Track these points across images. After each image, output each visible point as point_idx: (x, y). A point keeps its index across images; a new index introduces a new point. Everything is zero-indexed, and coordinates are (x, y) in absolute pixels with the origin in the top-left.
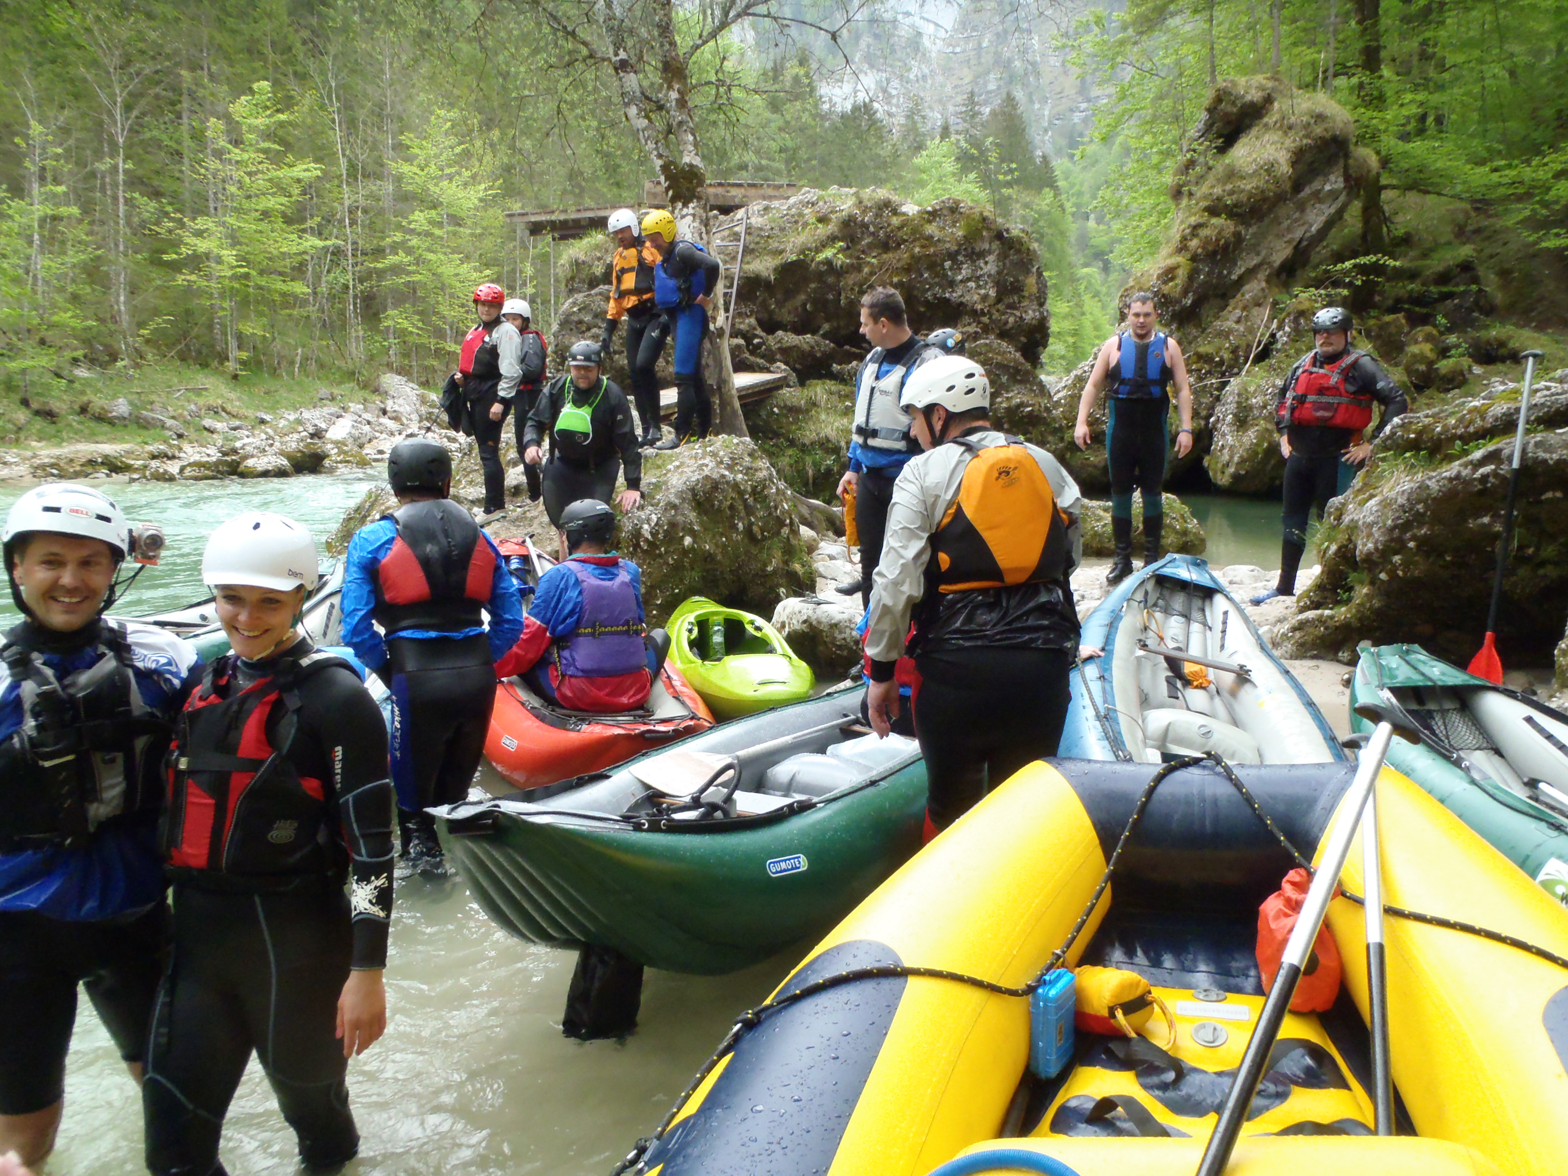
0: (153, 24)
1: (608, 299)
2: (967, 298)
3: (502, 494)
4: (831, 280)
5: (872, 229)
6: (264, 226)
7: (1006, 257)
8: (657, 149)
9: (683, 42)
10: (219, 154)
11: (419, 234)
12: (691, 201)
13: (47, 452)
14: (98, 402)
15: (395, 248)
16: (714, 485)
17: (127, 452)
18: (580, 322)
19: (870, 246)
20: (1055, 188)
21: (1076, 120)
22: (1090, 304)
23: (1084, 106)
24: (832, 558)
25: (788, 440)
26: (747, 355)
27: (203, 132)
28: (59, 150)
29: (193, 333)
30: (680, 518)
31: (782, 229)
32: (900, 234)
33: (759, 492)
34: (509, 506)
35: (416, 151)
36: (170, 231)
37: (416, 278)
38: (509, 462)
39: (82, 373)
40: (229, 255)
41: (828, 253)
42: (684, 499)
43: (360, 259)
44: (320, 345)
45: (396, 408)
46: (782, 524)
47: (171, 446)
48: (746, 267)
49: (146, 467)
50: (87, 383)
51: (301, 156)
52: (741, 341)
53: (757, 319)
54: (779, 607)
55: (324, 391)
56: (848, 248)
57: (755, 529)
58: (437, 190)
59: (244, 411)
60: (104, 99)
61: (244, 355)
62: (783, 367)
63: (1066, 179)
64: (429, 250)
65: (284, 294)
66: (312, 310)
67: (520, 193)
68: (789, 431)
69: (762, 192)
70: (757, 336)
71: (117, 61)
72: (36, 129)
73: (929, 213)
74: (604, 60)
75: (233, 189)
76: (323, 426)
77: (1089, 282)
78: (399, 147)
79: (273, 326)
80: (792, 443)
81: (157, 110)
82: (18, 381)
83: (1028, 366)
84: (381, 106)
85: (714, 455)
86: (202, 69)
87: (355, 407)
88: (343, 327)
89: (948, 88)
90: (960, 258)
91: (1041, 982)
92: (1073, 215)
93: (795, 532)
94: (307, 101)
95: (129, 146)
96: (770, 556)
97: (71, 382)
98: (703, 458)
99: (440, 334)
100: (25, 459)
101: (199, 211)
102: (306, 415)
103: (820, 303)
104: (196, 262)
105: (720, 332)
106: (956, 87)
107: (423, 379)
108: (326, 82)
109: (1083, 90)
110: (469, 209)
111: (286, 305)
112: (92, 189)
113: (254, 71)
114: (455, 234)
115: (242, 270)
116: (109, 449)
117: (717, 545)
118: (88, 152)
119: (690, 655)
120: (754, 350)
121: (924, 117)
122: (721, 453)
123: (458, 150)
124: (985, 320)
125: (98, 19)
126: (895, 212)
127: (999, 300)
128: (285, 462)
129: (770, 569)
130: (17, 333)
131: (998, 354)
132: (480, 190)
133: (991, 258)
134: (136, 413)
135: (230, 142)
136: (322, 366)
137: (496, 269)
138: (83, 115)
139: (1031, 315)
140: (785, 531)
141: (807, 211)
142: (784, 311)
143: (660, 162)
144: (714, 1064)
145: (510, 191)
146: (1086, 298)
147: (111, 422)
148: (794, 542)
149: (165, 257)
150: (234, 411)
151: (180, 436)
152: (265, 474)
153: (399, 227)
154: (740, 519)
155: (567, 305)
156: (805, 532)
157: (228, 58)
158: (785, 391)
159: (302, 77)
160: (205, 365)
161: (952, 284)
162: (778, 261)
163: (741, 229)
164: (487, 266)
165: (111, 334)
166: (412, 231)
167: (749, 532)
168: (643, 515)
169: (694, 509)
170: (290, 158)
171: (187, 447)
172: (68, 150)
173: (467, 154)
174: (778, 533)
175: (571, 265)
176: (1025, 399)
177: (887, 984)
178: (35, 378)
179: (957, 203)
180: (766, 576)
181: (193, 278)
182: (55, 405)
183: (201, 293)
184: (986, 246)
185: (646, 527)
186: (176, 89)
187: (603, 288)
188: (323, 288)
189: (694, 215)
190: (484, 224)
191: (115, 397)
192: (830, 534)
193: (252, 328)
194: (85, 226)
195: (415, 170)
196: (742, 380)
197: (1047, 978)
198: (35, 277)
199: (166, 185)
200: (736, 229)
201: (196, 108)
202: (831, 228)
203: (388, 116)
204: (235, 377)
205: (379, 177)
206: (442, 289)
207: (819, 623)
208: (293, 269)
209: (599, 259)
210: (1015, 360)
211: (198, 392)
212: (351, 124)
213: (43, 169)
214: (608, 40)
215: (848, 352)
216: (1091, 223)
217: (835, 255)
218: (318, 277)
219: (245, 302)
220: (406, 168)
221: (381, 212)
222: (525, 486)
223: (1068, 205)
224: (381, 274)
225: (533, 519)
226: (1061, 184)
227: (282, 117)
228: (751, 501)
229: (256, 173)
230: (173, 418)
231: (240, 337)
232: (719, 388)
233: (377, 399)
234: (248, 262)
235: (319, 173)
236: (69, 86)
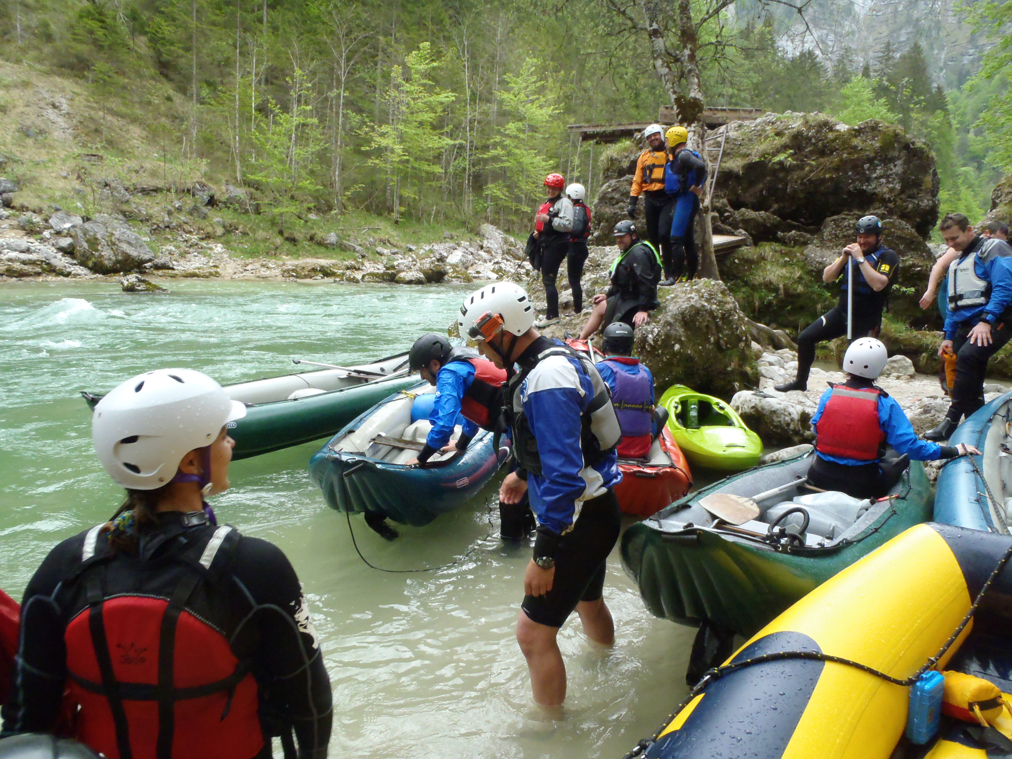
0: (366, 9)
1: (631, 184)
2: (879, 190)
3: (557, 307)
4: (781, 175)
5: (813, 141)
6: (420, 131)
7: (910, 162)
8: (673, 88)
9: (696, 17)
10: (397, 87)
11: (511, 137)
12: (693, 122)
13: (291, 262)
14: (320, 234)
15: (495, 145)
16: (697, 312)
17: (334, 265)
18: (612, 198)
19: (811, 152)
20: (946, 111)
21: (965, 62)
22: (964, 192)
23: (971, 51)
24: (771, 364)
25: (743, 281)
26: (720, 223)
27: (389, 73)
28: (310, 85)
29: (374, 195)
30: (673, 332)
31: (750, 140)
32: (834, 144)
33: (726, 318)
34: (561, 315)
35: (512, 85)
36: (366, 133)
37: (507, 164)
38: (562, 287)
39: (312, 216)
40: (398, 148)
41: (781, 157)
42: (676, 320)
43: (474, 152)
44: (447, 204)
45: (489, 245)
46: (740, 340)
47: (358, 262)
48: (723, 165)
49: (343, 274)
50: (315, 222)
51: (444, 88)
52: (716, 214)
53: (728, 200)
54: (736, 396)
55: (447, 233)
56: (795, 153)
57: (722, 342)
58: (524, 109)
59: (400, 243)
60: (335, 54)
61: (403, 209)
62: (744, 232)
63: (954, 103)
64: (516, 147)
65: (428, 173)
66: (443, 182)
67: (574, 112)
68: (745, 276)
69: (738, 114)
70: (727, 211)
71: (344, 31)
72: (298, 72)
73: (855, 130)
74: (642, 29)
75: (404, 108)
76: (445, 254)
77: (966, 178)
78: (503, 83)
79: (420, 192)
80: (746, 284)
81: (364, 62)
82: (278, 220)
83: (921, 239)
84: (493, 57)
85: (698, 291)
86: (391, 35)
87: (465, 243)
88: (461, 194)
89: (870, 40)
90: (876, 162)
91: (919, 678)
92: (957, 129)
93: (748, 346)
94: (450, 54)
95: (347, 82)
96: (731, 361)
97: (306, 221)
98: (691, 293)
99: (518, 200)
100: (278, 266)
101: (383, 121)
102: (436, 247)
103: (772, 190)
104: (380, 152)
105: (706, 210)
106: (876, 39)
107: (506, 228)
108: (461, 42)
109: (972, 39)
110: (542, 122)
111: (428, 179)
112: (325, 108)
113: (421, 36)
114: (532, 137)
115: (405, 158)
116: (323, 262)
117: (695, 351)
118: (325, 86)
119: (677, 424)
120: (724, 220)
121: (851, 61)
122: (703, 291)
123: (538, 84)
124: (891, 205)
125: (336, 7)
126: (831, 129)
127: (902, 191)
128: (422, 276)
129: (729, 369)
130: (279, 192)
131: (899, 229)
132: (549, 110)
133: (898, 162)
134: (339, 242)
135: (404, 80)
136: (447, 217)
137: (556, 160)
138: (324, 64)
139: (925, 203)
140: (742, 345)
141: (768, 128)
142: (747, 194)
143: (674, 96)
144: (691, 699)
145: (568, 110)
146: (963, 189)
147: (326, 246)
148: (747, 352)
149: (363, 149)
150: (395, 243)
151: (363, 257)
152: (410, 282)
153: (499, 132)
154: (713, 335)
155: (604, 187)
156: (755, 345)
157: (406, 28)
158: (744, 248)
159: (447, 39)
160: (380, 214)
161: (869, 180)
162: (746, 161)
163: (722, 139)
164: (551, 158)
165: (330, 194)
166: (508, 136)
167: (717, 344)
168: (649, 328)
169: (682, 327)
170: (438, 89)
171: (367, 264)
172: (314, 85)
173: (543, 88)
174: (737, 346)
175: (608, 160)
176: (916, 262)
177: (811, 665)
178: (287, 219)
179: (877, 124)
180: (726, 373)
181: (377, 161)
182: (298, 235)
183: (380, 170)
184: (896, 154)
185: (650, 336)
186: (375, 48)
187: (628, 176)
188: (451, 170)
189: (694, 132)
190: (551, 131)
191: (329, 232)
192: (770, 347)
193: (409, 193)
194: (320, 130)
195: (512, 96)
196: (717, 240)
197: (924, 676)
198: (291, 160)
199: (366, 105)
200: (719, 139)
201: (386, 59)
202: (785, 140)
203: (497, 63)
204: (397, 222)
205: (488, 101)
206: (522, 172)
207: (763, 409)
208: (435, 157)
209: (626, 157)
210: (911, 233)
211: (375, 230)
212: (474, 68)
213: (300, 96)
214: (646, 17)
215: (789, 224)
216: (971, 136)
217: (786, 158)
218: (448, 163)
219: (405, 177)
220: (505, 96)
221: (489, 123)
222: (572, 303)
223: (954, 122)
224: (486, 161)
225: (576, 325)
226: (950, 107)
227: (435, 64)
228: (720, 323)
229: (417, 99)
230: (360, 245)
231: (401, 197)
232: (703, 246)
233: (478, 239)
234: (409, 153)
235: (454, 98)
236: (317, 48)
